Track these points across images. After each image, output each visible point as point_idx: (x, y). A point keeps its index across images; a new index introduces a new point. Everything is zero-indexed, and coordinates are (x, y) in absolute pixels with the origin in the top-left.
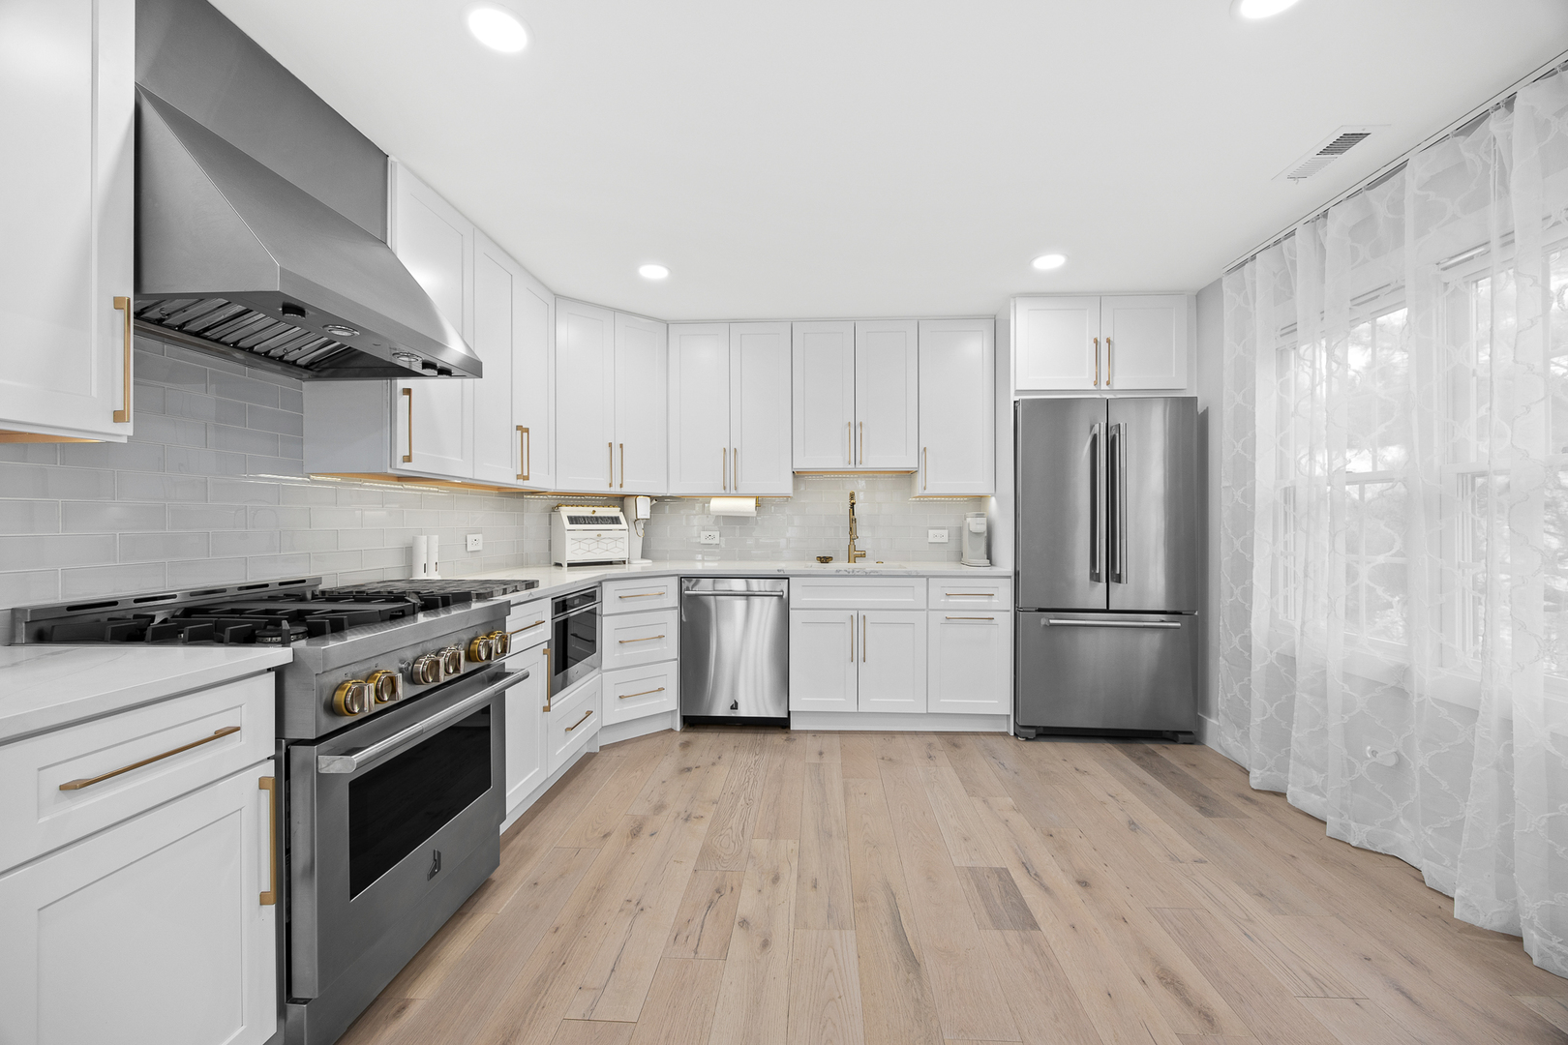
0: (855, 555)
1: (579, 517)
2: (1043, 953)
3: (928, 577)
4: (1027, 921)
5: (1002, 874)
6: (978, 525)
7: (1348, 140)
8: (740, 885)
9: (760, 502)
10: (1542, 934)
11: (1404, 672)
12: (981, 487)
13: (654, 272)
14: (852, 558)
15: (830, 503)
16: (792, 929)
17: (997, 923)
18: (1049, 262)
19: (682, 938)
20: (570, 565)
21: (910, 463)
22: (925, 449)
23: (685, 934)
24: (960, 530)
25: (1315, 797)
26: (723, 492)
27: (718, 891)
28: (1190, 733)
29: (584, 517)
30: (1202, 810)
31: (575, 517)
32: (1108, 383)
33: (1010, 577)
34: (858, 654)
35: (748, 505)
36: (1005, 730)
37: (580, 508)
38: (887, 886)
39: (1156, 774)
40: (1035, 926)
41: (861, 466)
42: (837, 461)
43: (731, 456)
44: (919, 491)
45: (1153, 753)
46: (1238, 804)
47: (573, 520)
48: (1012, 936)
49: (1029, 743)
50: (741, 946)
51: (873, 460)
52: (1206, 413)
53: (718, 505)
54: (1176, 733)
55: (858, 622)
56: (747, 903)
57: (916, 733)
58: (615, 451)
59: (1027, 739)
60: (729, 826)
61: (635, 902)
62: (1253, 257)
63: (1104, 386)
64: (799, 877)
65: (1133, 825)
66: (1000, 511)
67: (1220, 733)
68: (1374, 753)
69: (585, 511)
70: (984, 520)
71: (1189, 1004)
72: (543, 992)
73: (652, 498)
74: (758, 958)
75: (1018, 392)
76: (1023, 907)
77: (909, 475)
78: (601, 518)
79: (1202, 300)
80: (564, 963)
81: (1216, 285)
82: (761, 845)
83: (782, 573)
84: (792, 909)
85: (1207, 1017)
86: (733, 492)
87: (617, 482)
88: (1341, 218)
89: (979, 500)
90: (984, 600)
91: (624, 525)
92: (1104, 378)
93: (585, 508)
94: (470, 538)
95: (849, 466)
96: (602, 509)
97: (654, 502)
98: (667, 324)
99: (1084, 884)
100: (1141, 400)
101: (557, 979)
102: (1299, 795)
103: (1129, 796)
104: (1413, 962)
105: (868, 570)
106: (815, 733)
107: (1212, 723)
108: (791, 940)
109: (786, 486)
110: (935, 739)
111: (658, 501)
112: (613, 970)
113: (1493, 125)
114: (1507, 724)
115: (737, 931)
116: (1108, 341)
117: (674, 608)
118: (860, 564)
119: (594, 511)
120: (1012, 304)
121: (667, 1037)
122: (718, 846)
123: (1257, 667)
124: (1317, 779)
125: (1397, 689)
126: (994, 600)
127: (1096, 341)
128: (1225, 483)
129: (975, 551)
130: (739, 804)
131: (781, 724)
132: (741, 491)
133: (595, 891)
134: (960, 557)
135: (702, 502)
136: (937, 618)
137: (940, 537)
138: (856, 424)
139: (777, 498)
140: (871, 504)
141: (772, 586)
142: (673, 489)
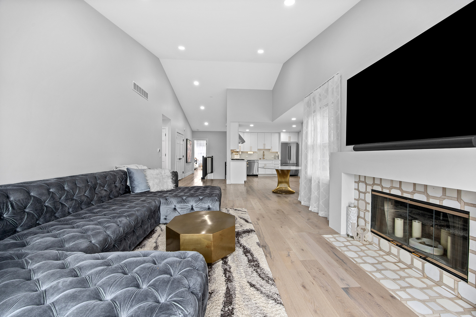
3: (272, 160)
6: (277, 155)
9: (254, 152)
15: (262, 152)
21: (270, 148)
22: (272, 147)
24: (275, 155)
26: (250, 151)
28: (297, 175)
33: (280, 160)
35: (252, 153)
42: (262, 148)
43: (251, 147)
44: (271, 151)
51: (267, 148)
52: (299, 144)
53: (249, 153)
55: (265, 165)
66: (279, 154)
75: (281, 142)
77: (270, 150)
79: (299, 133)
89: (277, 152)
91: (239, 155)
92: (290, 141)
95: (264, 149)
98: (244, 133)
100: (294, 143)
109: (257, 151)
110: (273, 177)
116: (290, 137)
118: (264, 159)
126: (279, 162)
131: (257, 175)
132: (252, 151)
134: (275, 159)
135: (247, 152)
136: (273, 164)
137: (273, 156)
138: (264, 144)
139: (256, 152)
140: (266, 153)
141: (257, 161)
142: (245, 151)
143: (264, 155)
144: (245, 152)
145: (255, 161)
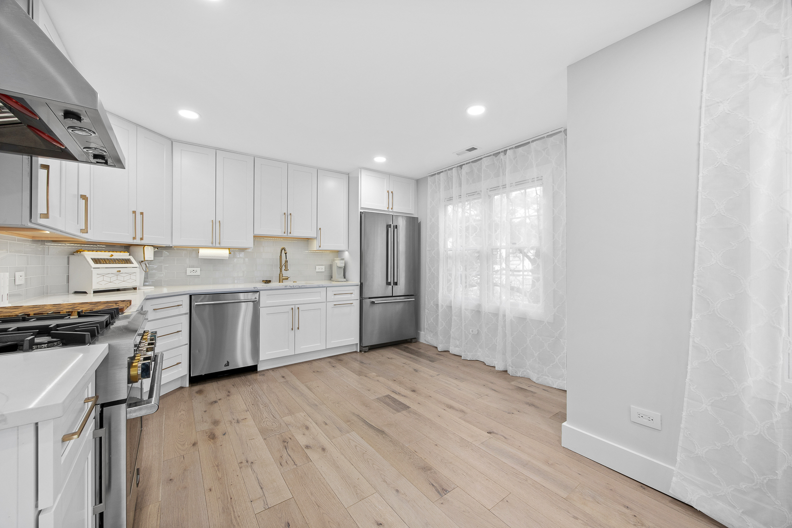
0: (281, 279)
1: (101, 259)
2: (416, 413)
3: (327, 287)
4: (406, 407)
5: (388, 396)
6: (340, 263)
7: (473, 149)
8: (293, 436)
9: (232, 251)
10: (512, 367)
11: (479, 306)
12: (341, 245)
13: (188, 114)
14: (281, 280)
15: (270, 252)
16: (330, 441)
17: (398, 411)
18: (380, 160)
19: (284, 463)
20: (95, 292)
21: (314, 235)
22: (320, 229)
23: (284, 461)
24: (331, 266)
25: (457, 349)
26: (211, 245)
27: (284, 442)
28: (415, 338)
29: (104, 259)
30: (430, 361)
31: (98, 259)
32: (392, 209)
33: (358, 285)
34: (295, 327)
35: (225, 253)
36: (355, 350)
37: (99, 253)
38: (354, 414)
39: (411, 353)
40: (409, 407)
41: (290, 235)
42: (278, 231)
43: (216, 225)
44: (315, 247)
45: (407, 348)
46: (438, 356)
47: (96, 261)
48: (404, 412)
49: (366, 353)
50: (313, 455)
51: (297, 232)
52: (420, 223)
53: (203, 252)
54: (412, 339)
55: (295, 311)
56: (302, 440)
57: (320, 359)
58: (138, 216)
59: (365, 352)
60: (265, 417)
61: (244, 462)
62: (439, 173)
63: (390, 210)
64: (316, 423)
65: (416, 370)
66: (350, 257)
67: (425, 337)
68: (472, 331)
69: (105, 255)
70: (343, 261)
71: (457, 410)
72: (232, 513)
73: (154, 247)
74: (325, 454)
75: (362, 208)
76: (401, 403)
77: (307, 240)
78: (117, 259)
79: (419, 183)
80: (231, 498)
81: (425, 178)
82: (288, 419)
83: (256, 289)
84: (324, 435)
85: (462, 411)
86: (218, 245)
87: (139, 236)
88: (465, 169)
89: (338, 253)
90: (349, 296)
91: (135, 264)
92: (391, 207)
93: (103, 253)
94: (18, 274)
95: (284, 235)
96: (118, 254)
97: (156, 249)
98: (172, 142)
99: (414, 391)
100: (402, 215)
101: (234, 505)
102: (453, 350)
103: (409, 362)
104: (492, 383)
105: (300, 285)
106: (273, 369)
107: (422, 333)
108: (333, 444)
109: (249, 243)
110: (330, 360)
111: (159, 249)
112: (262, 488)
113: (501, 156)
114: (504, 316)
115: (308, 451)
116: (392, 192)
117: (186, 314)
118: (287, 283)
119: (112, 255)
120: (360, 170)
121: (312, 494)
122: (267, 426)
123: (440, 310)
124: (458, 343)
125: (478, 312)
126: (353, 295)
127: (388, 192)
128: (428, 249)
129: (338, 275)
130: (261, 407)
131: (253, 369)
132: (222, 245)
133: (216, 468)
134: (331, 278)
135: (196, 249)
136: (330, 305)
137: (321, 269)
138: (287, 216)
139: (242, 250)
140: (294, 254)
141: (251, 296)
142: (176, 243)
143: (284, 265)
144: (180, 248)
145: (242, 296)
